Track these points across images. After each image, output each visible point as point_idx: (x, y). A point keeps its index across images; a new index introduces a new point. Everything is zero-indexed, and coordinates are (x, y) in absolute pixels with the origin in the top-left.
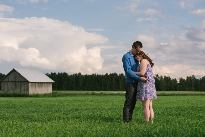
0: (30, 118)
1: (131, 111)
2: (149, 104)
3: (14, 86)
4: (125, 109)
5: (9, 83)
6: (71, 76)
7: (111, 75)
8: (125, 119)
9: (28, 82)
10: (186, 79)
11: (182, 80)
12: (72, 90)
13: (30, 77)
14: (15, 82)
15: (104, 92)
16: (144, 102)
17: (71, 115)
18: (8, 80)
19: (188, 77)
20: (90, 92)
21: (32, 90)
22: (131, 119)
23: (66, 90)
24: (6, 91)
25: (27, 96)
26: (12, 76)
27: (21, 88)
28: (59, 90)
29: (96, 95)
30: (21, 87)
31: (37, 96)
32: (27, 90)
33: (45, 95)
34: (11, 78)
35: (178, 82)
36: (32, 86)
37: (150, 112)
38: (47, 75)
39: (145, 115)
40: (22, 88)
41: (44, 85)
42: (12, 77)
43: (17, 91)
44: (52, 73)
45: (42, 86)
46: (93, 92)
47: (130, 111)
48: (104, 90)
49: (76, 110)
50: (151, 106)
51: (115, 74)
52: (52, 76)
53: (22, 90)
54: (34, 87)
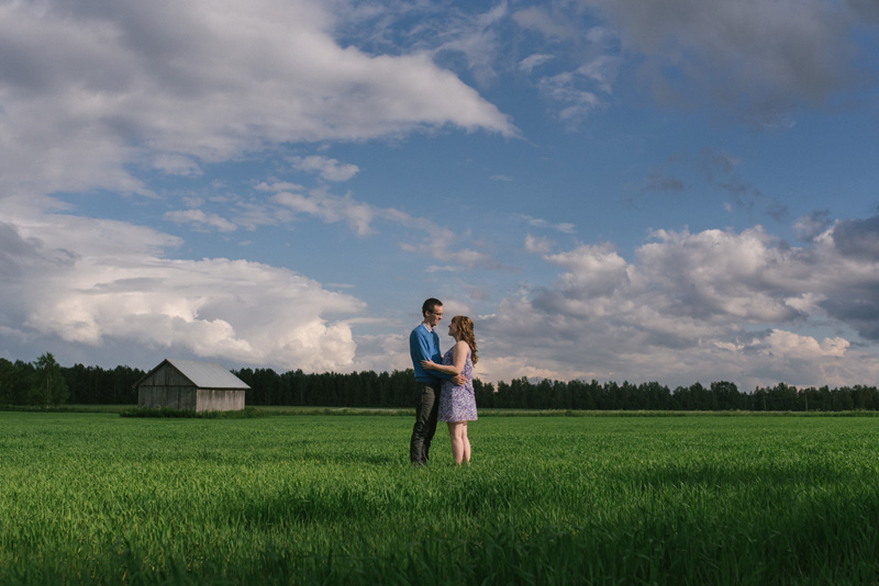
0: (214, 459)
1: (427, 444)
2: (461, 430)
3: (164, 395)
4: (413, 441)
5: (155, 389)
6: (282, 375)
7: (363, 374)
8: (413, 459)
9: (195, 387)
10: (510, 385)
11: (502, 386)
12: (284, 404)
13: (201, 377)
14: (167, 386)
15: (349, 410)
16: (452, 425)
17: (300, 451)
18: (154, 382)
19: (514, 381)
20: (322, 409)
21: (202, 405)
22: (425, 458)
23: (272, 404)
24: (147, 405)
25: (191, 415)
26: (162, 373)
27: (179, 400)
28: (256, 404)
29: (334, 414)
30: (180, 396)
31: (214, 415)
32: (194, 403)
33: (230, 415)
34: (160, 379)
35: (496, 390)
36: (202, 394)
37: (464, 445)
38: (232, 372)
39: (454, 451)
40: (182, 399)
41: (229, 395)
42: (161, 375)
43: (172, 406)
44: (243, 370)
45: (223, 396)
46: (328, 408)
47: (425, 443)
48: (348, 406)
49: (304, 442)
50: (466, 433)
51: (372, 374)
52: (244, 375)
53: (182, 402)
54: (207, 398)
